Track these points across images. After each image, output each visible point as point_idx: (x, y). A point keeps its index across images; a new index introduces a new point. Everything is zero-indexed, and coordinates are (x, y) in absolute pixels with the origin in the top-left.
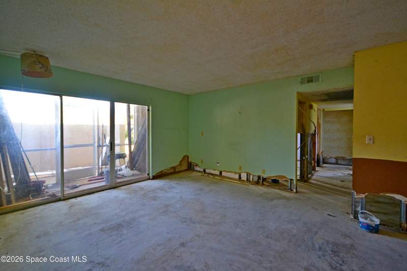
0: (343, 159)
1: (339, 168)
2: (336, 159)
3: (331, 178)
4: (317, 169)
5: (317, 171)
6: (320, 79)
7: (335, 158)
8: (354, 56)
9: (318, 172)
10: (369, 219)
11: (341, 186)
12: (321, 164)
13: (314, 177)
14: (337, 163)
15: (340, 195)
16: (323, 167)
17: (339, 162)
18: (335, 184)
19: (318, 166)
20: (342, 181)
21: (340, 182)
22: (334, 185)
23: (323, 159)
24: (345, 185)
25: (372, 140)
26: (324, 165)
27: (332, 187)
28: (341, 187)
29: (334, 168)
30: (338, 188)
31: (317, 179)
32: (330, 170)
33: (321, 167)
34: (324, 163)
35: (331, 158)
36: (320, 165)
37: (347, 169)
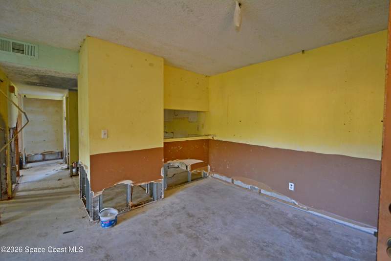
0: (51, 153)
1: (48, 165)
2: (43, 154)
3: (44, 180)
4: (21, 172)
5: (22, 176)
6: (36, 54)
7: (41, 154)
8: (84, 40)
9: (24, 177)
10: (109, 215)
11: (60, 186)
12: (24, 164)
13: (21, 187)
14: (44, 160)
15: (65, 198)
16: (28, 168)
17: (47, 157)
18: (53, 186)
19: (21, 167)
20: (59, 180)
21: (57, 181)
22: (53, 189)
23: (26, 158)
24: (64, 183)
25: (106, 135)
26: (29, 165)
27: (51, 191)
28: (61, 188)
29: (42, 166)
30: (59, 190)
31: (26, 188)
32: (39, 170)
33: (25, 169)
34: (27, 162)
35: (36, 154)
36: (24, 167)
37: (57, 163)
